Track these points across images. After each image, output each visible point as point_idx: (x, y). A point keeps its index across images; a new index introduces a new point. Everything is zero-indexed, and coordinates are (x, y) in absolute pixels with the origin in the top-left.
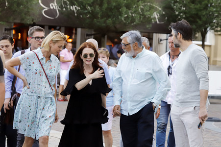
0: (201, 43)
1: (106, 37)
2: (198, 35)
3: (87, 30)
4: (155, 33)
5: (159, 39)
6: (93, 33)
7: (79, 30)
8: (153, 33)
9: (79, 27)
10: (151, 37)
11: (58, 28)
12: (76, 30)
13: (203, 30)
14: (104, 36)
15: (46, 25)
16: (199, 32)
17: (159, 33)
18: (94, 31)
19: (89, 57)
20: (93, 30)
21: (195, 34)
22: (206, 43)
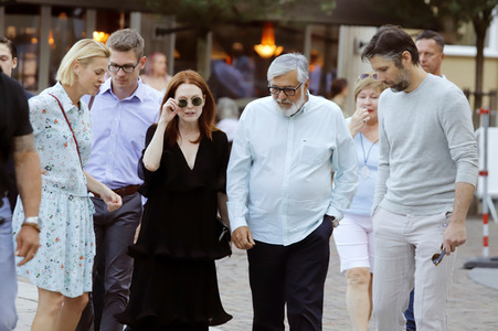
0: (472, 51)
1: (210, 36)
2: (466, 29)
3: (158, 17)
4: (345, 24)
5: (355, 41)
6: (174, 25)
7: (136, 18)
8: (339, 25)
9: (135, 11)
10: (334, 37)
11: (77, 12)
12: (127, 18)
13: (481, 15)
14: (203, 35)
15: (46, 5)
16: (467, 22)
17: (355, 25)
18: (178, 21)
19: (190, 104)
20: (174, 17)
21: (457, 26)
22: (487, 52)
